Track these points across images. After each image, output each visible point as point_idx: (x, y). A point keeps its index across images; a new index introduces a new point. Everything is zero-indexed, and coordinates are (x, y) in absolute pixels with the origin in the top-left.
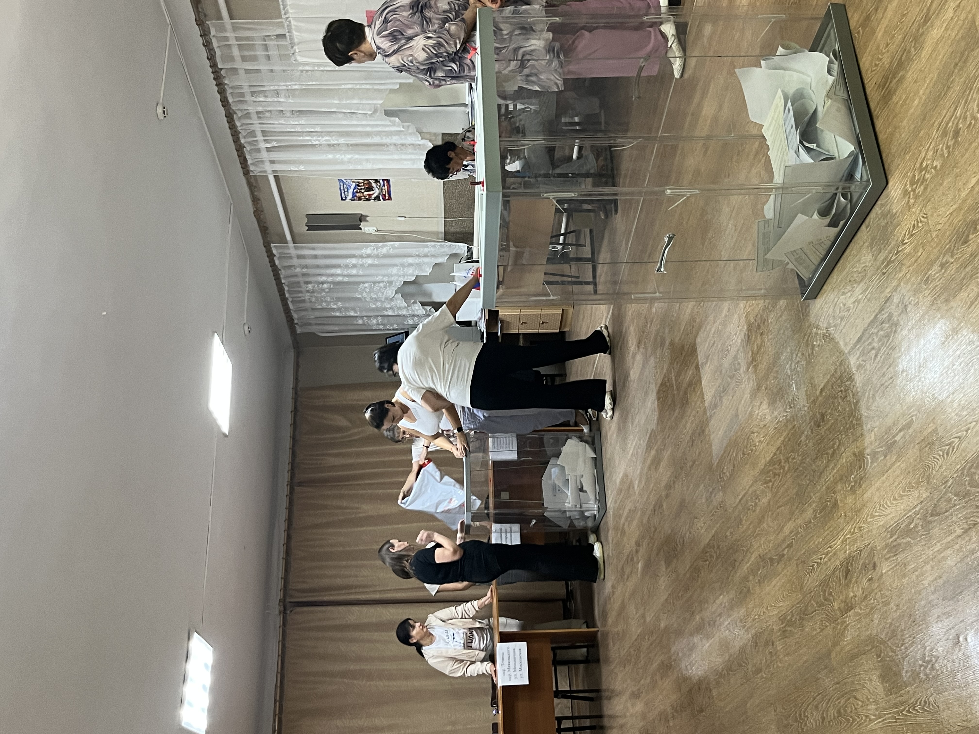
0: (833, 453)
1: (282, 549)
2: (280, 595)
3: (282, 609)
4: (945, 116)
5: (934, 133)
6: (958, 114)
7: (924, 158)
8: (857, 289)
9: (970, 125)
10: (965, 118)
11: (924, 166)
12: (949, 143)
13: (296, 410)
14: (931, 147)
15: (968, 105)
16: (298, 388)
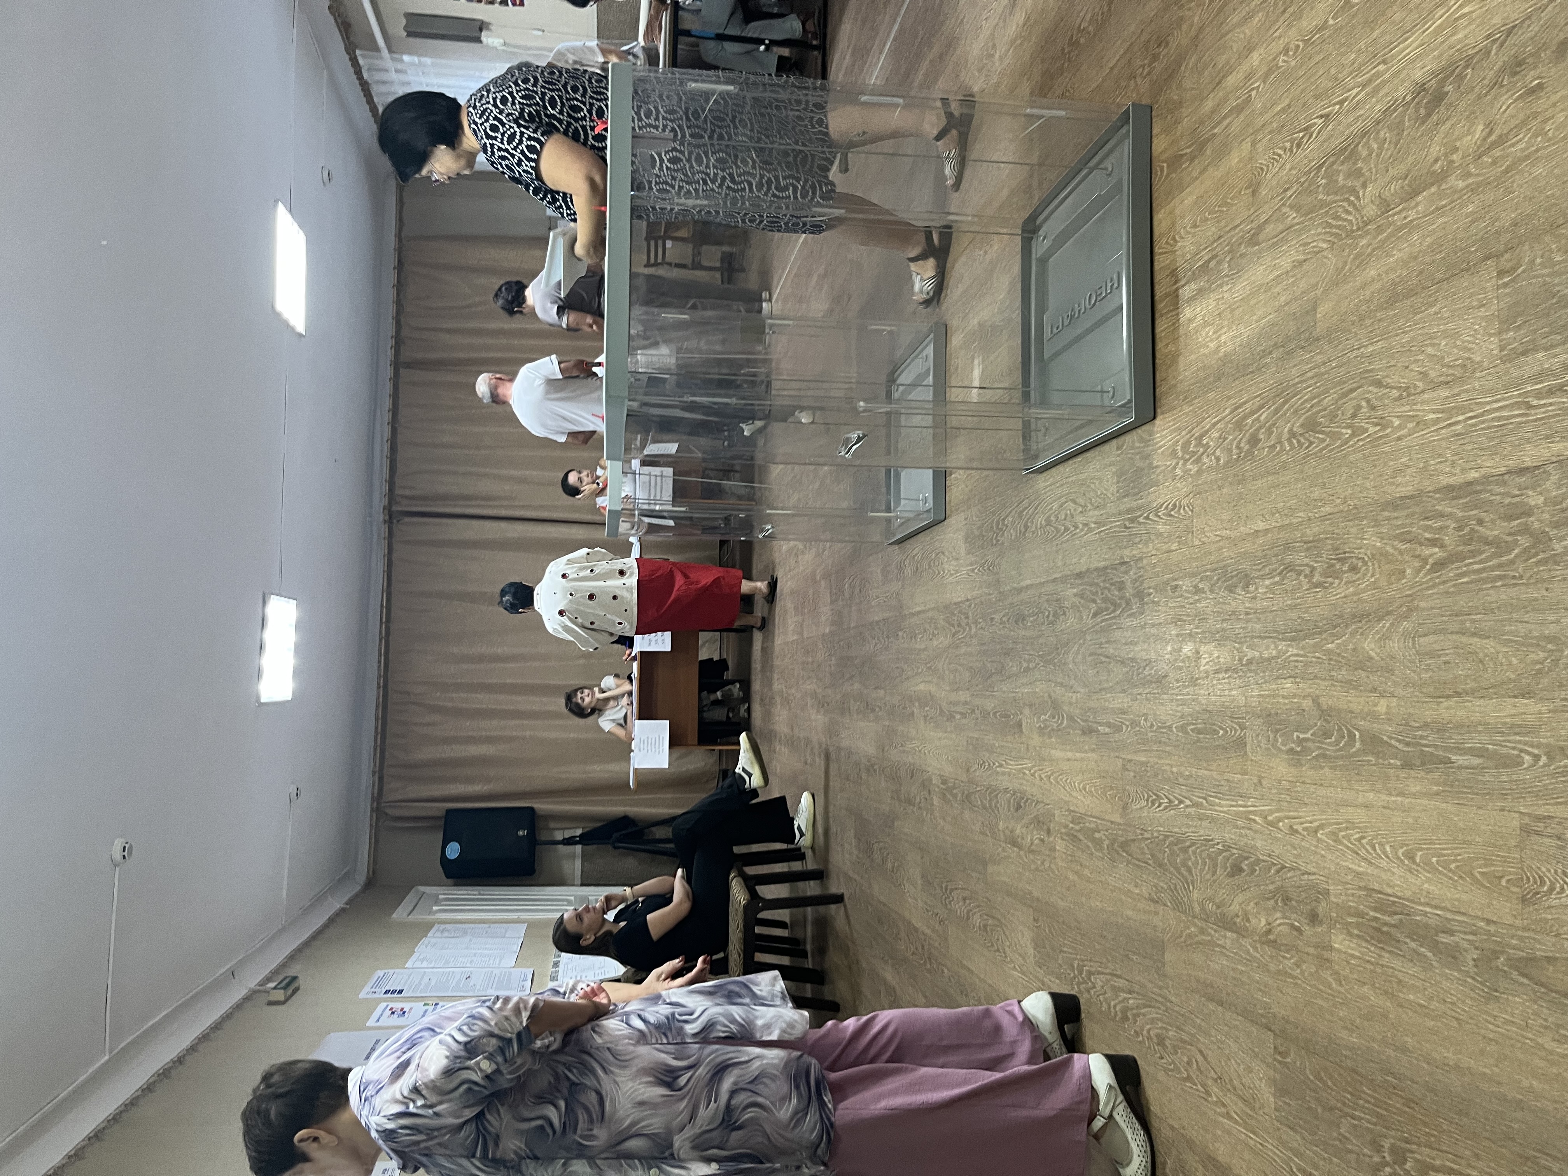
0: (1027, 670)
1: (387, 447)
2: (385, 501)
3: (387, 518)
4: (1245, 403)
5: (1227, 412)
6: (1263, 418)
7: (1207, 432)
8: (1091, 513)
9: (1273, 447)
10: (1269, 432)
11: (1205, 442)
12: (1242, 445)
13: (400, 266)
14: (1218, 426)
15: (1277, 419)
16: (403, 235)
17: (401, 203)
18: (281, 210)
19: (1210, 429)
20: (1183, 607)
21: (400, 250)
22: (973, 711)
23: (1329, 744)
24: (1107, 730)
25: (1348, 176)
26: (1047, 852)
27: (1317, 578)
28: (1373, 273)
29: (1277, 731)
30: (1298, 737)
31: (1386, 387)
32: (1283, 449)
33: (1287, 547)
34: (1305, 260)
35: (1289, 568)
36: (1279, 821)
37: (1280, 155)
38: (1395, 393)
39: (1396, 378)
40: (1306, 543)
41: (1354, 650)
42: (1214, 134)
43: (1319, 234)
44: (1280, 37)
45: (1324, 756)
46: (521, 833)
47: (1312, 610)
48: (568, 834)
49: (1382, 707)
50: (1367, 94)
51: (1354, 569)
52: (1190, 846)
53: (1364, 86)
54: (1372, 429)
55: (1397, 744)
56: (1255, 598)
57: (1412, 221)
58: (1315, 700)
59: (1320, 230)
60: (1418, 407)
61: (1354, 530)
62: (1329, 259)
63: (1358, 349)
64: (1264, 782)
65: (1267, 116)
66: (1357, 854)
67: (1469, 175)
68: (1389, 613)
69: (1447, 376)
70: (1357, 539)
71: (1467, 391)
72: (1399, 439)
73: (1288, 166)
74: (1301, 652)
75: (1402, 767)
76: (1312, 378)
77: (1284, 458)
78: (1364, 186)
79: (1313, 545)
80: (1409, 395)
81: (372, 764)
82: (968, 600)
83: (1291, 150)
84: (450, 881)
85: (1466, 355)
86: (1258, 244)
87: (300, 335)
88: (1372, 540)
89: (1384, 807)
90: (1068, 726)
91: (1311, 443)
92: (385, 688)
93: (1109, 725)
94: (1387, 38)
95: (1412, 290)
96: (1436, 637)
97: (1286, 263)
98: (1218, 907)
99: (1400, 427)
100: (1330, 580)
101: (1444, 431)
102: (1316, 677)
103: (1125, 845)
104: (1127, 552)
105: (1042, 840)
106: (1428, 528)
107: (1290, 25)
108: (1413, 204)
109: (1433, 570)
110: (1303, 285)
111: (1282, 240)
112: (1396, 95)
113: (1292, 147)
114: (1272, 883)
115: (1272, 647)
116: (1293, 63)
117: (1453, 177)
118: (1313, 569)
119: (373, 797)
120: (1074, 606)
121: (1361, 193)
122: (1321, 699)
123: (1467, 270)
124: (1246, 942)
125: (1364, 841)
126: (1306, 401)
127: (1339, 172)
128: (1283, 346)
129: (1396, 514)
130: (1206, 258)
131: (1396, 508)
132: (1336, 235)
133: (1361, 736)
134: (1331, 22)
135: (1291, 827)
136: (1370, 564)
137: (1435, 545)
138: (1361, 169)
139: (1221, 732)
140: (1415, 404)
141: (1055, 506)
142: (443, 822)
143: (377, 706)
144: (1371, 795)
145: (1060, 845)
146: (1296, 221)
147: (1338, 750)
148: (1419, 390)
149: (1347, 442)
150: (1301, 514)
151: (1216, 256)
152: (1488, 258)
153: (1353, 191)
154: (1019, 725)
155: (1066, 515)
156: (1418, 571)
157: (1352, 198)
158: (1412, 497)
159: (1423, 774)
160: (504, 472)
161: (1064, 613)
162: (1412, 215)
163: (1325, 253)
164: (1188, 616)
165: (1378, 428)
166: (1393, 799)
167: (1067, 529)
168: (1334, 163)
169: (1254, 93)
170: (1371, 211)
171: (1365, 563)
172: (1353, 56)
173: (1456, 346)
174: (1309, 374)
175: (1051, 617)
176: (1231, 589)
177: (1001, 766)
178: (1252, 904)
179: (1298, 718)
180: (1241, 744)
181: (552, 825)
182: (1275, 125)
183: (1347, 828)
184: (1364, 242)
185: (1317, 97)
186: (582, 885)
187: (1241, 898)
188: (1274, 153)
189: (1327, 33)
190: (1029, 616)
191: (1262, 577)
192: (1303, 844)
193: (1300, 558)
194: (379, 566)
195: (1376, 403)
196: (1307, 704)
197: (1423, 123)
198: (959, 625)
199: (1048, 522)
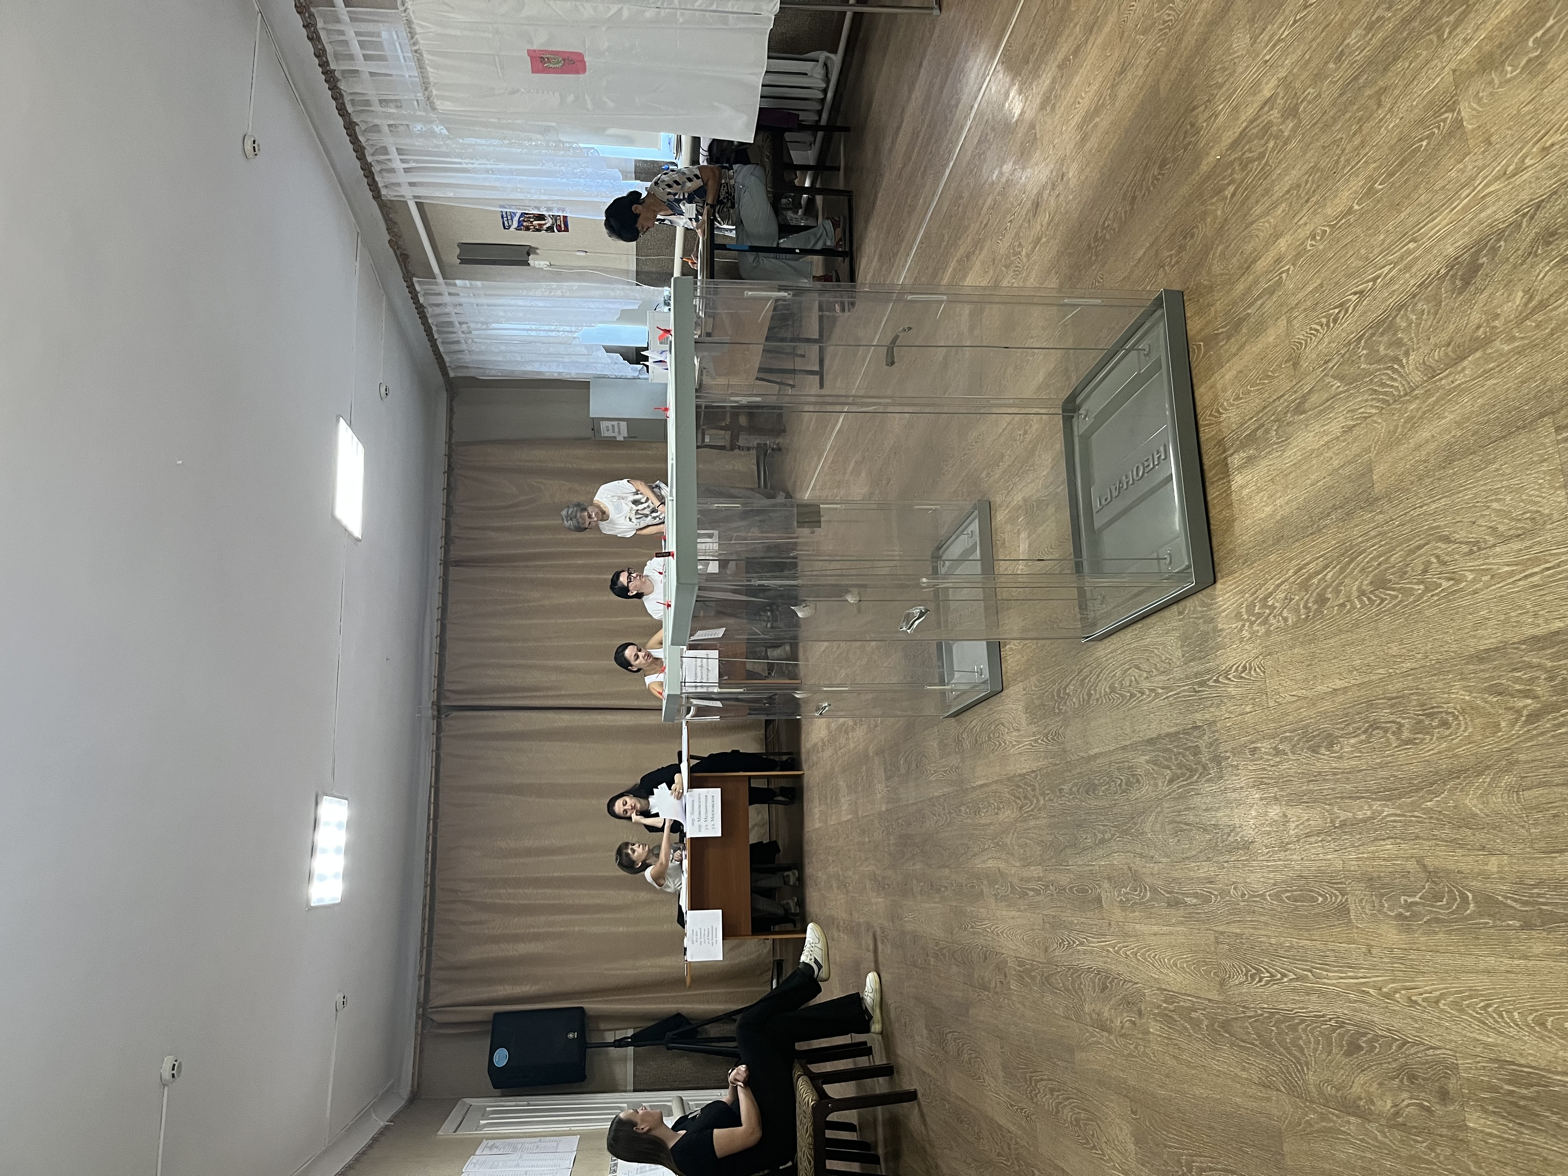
2: (434, 697)
3: (436, 713)
4: (1308, 564)
5: (1291, 573)
6: (1329, 576)
7: (1271, 594)
8: (1157, 679)
9: (1343, 605)
10: (1337, 592)
11: (1270, 603)
12: (1310, 605)
13: (450, 470)
14: (1283, 587)
15: (1345, 577)
16: (453, 441)
17: (451, 411)
18: (342, 424)
19: (1275, 590)
20: (1264, 769)
21: (449, 456)
22: (1047, 887)
23: (1440, 907)
24: (1195, 901)
25: (1389, 345)
26: (1140, 1036)
27: (1406, 735)
28: (1426, 434)
29: (1382, 895)
30: (1406, 901)
31: (1455, 542)
32: (1354, 607)
33: (1370, 705)
34: (1354, 426)
35: (1374, 726)
36: (1395, 992)
37: (1317, 330)
38: (1465, 549)
39: (1463, 533)
40: (1390, 699)
41: (1455, 807)
42: (1249, 314)
43: (1367, 401)
44: (1306, 224)
45: (1437, 920)
46: (571, 1036)
47: (1405, 768)
48: (620, 1035)
49: (1493, 865)
50: (1400, 270)
51: (1445, 724)
52: (1299, 1024)
53: (1396, 264)
54: (1445, 584)
55: (1514, 904)
56: (1341, 757)
57: (1459, 385)
58: (1420, 861)
59: (1366, 397)
60: (1491, 560)
61: (1439, 685)
62: (1379, 423)
63: (1421, 507)
64: (1374, 951)
65: (1300, 296)
66: (1484, 1023)
67: (1513, 339)
68: (1488, 767)
69: (1517, 529)
70: (1444, 693)
71: (1539, 543)
72: (1475, 592)
73: (1326, 340)
74: (1399, 812)
75: (1522, 928)
76: (1375, 537)
77: (1355, 616)
78: (1407, 354)
79: (1397, 702)
80: (1480, 549)
81: (418, 968)
82: (1033, 771)
83: (1328, 325)
84: (498, 1092)
85: (1534, 508)
86: (1304, 412)
87: (358, 540)
88: (1459, 694)
89: (1508, 972)
90: (1151, 899)
91: (1383, 600)
92: (432, 886)
93: (1196, 895)
94: (1413, 220)
95: (1469, 448)
96: (1541, 791)
97: (1335, 428)
98: (1338, 1090)
99: (1474, 581)
100: (1420, 736)
101: (1521, 583)
102: (1417, 837)
103: (1226, 1025)
104: (1198, 716)
105: (1134, 1023)
106: (1518, 680)
107: (1315, 213)
108: (1459, 368)
109: (1528, 722)
110: (1355, 449)
111: (1329, 407)
112: (1430, 270)
113: (1328, 322)
114: (1395, 1060)
115: (1366, 807)
116: (1321, 247)
117: (1497, 343)
118: (1401, 725)
119: (418, 1003)
120: (1148, 774)
121: (1404, 361)
122: (1427, 861)
123: (1524, 427)
124: (1372, 1127)
125: (1490, 1009)
126: (1372, 559)
127: (1380, 342)
128: (1342, 507)
129: (1482, 667)
130: (1253, 427)
131: (1481, 660)
132: (1384, 401)
133: (1474, 896)
134: (1356, 207)
135: (1409, 998)
136: (1461, 718)
137: (1527, 697)
138: (1401, 339)
139: (1320, 899)
140: (1487, 558)
141: (1118, 672)
142: (490, 1027)
143: (424, 906)
144: (1492, 960)
145: (1154, 1028)
146: (1341, 389)
147: (1452, 913)
148: (1490, 543)
149: (1421, 596)
150: (1380, 671)
151: (1263, 425)
152: (1542, 416)
153: (1396, 360)
154: (1099, 900)
155: (1131, 681)
156: (1513, 724)
157: (1396, 366)
158: (1497, 649)
159: (1544, 934)
160: (551, 663)
161: (1138, 781)
162: (1460, 379)
163: (1375, 418)
164: (1271, 778)
165: (1451, 582)
166: (1517, 962)
167: (1132, 695)
168: (1373, 335)
169: (1284, 275)
170: (1417, 377)
171: (1456, 718)
172: (1382, 237)
173: (1522, 501)
174: (1372, 533)
175: (1124, 786)
176: (1314, 750)
177: (1082, 944)
178: (1375, 1085)
179: (1404, 881)
180: (1343, 911)
181: (602, 1026)
182: (1309, 303)
183: (1470, 997)
184: (1412, 406)
185: (1349, 276)
186: (635, 1091)
187: (1362, 1079)
188: (1311, 329)
189: (1352, 218)
190: (1101, 785)
191: (1347, 736)
192: (1425, 1016)
193: (1384, 715)
194: (427, 763)
195: (1447, 558)
196: (1411, 865)
197: (1460, 293)
198: (1026, 798)
199: (1113, 689)
